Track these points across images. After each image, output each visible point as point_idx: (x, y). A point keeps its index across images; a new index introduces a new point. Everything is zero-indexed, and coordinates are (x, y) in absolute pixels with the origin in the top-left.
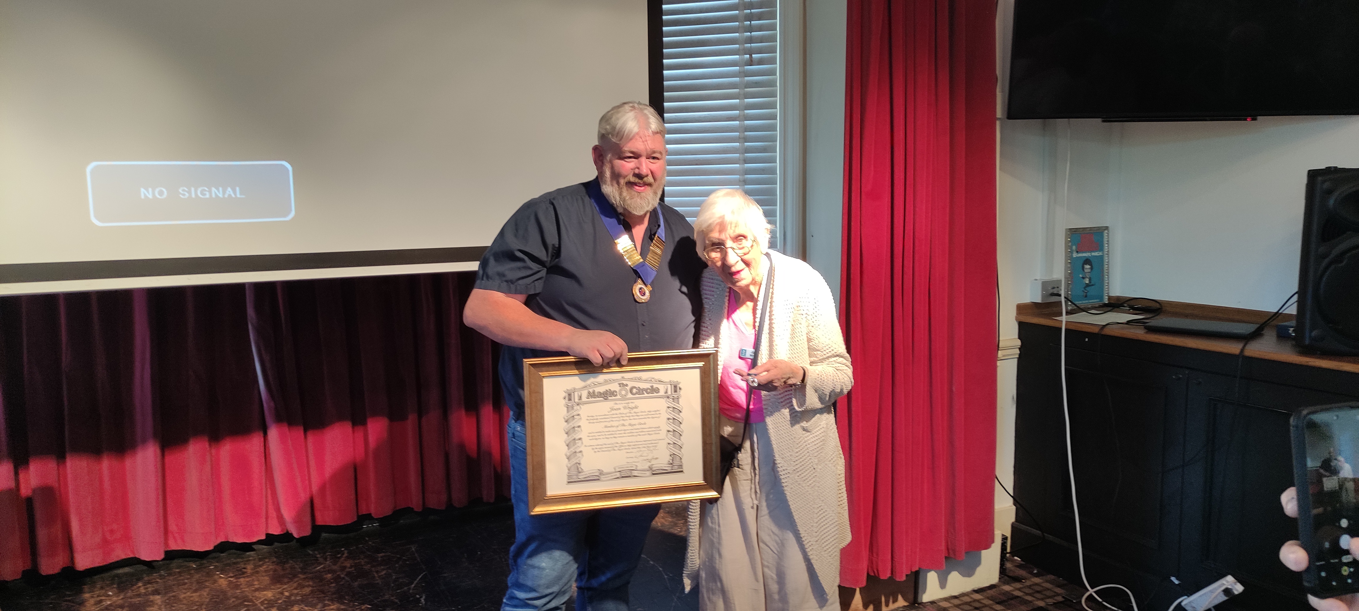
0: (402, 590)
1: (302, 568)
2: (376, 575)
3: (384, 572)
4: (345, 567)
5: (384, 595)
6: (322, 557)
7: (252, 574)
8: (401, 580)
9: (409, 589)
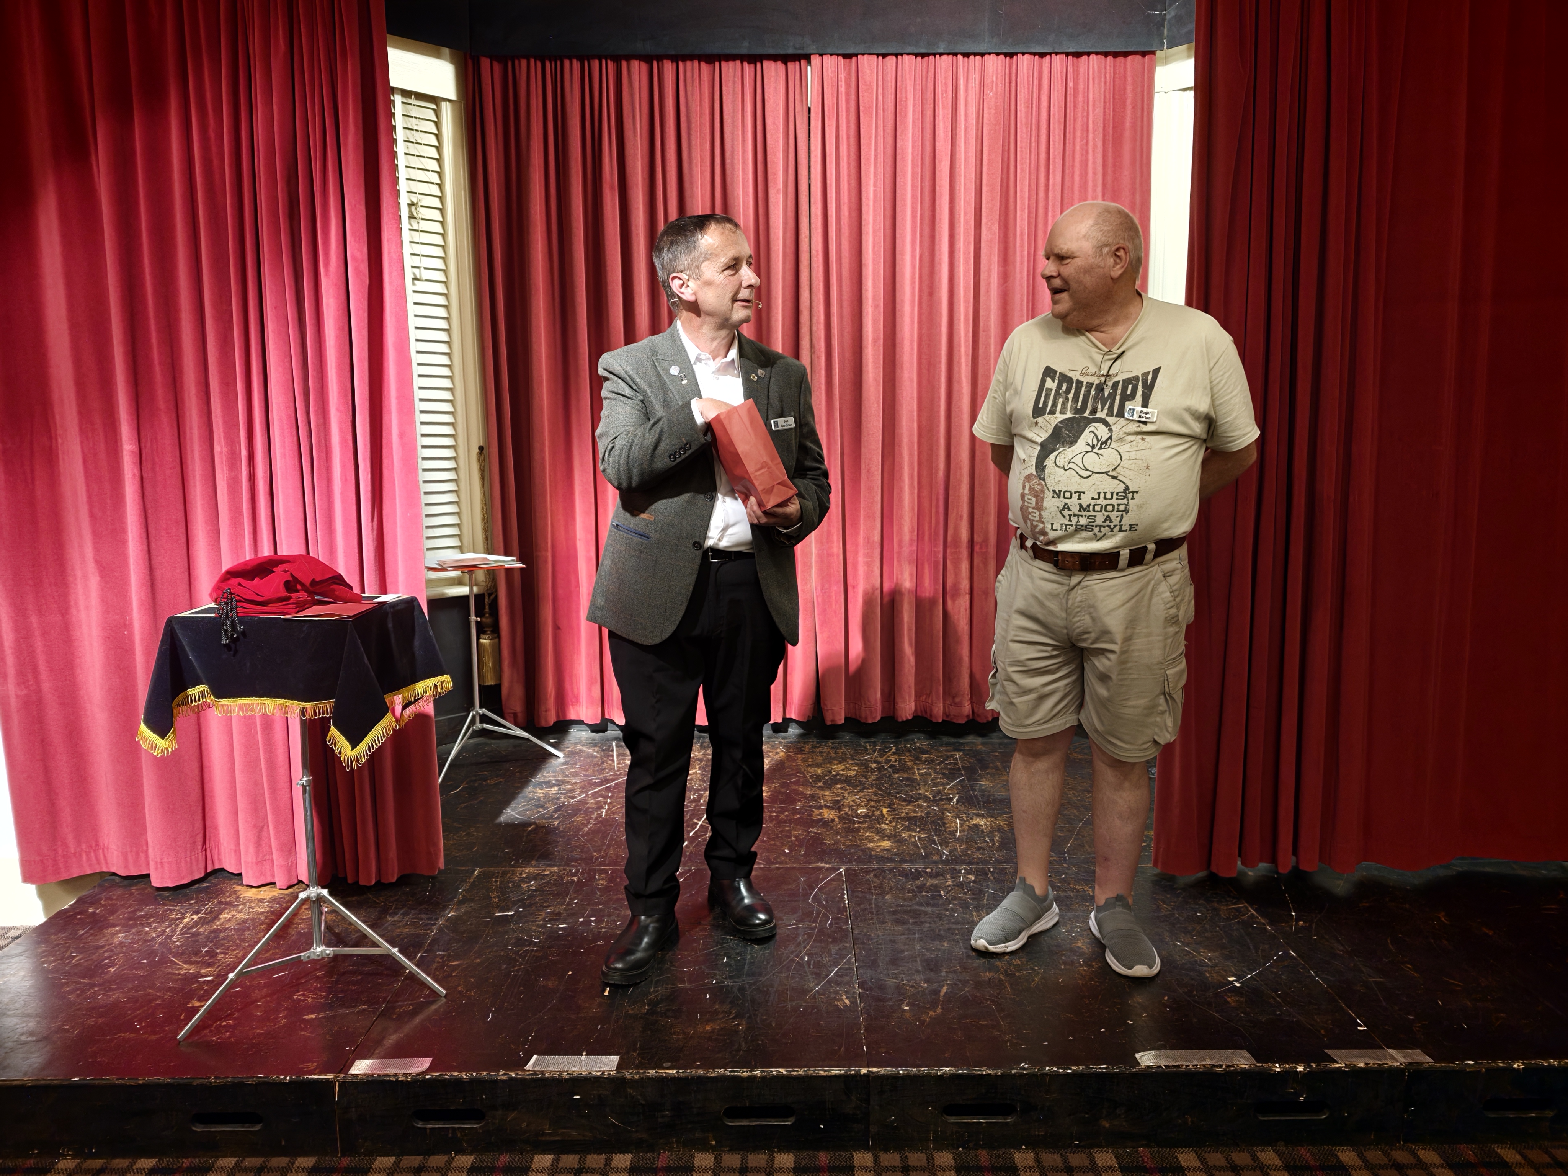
0: (938, 788)
1: (852, 754)
2: (917, 771)
3: (925, 770)
4: (890, 760)
5: (919, 788)
6: (873, 749)
8: (938, 780)
9: (945, 788)
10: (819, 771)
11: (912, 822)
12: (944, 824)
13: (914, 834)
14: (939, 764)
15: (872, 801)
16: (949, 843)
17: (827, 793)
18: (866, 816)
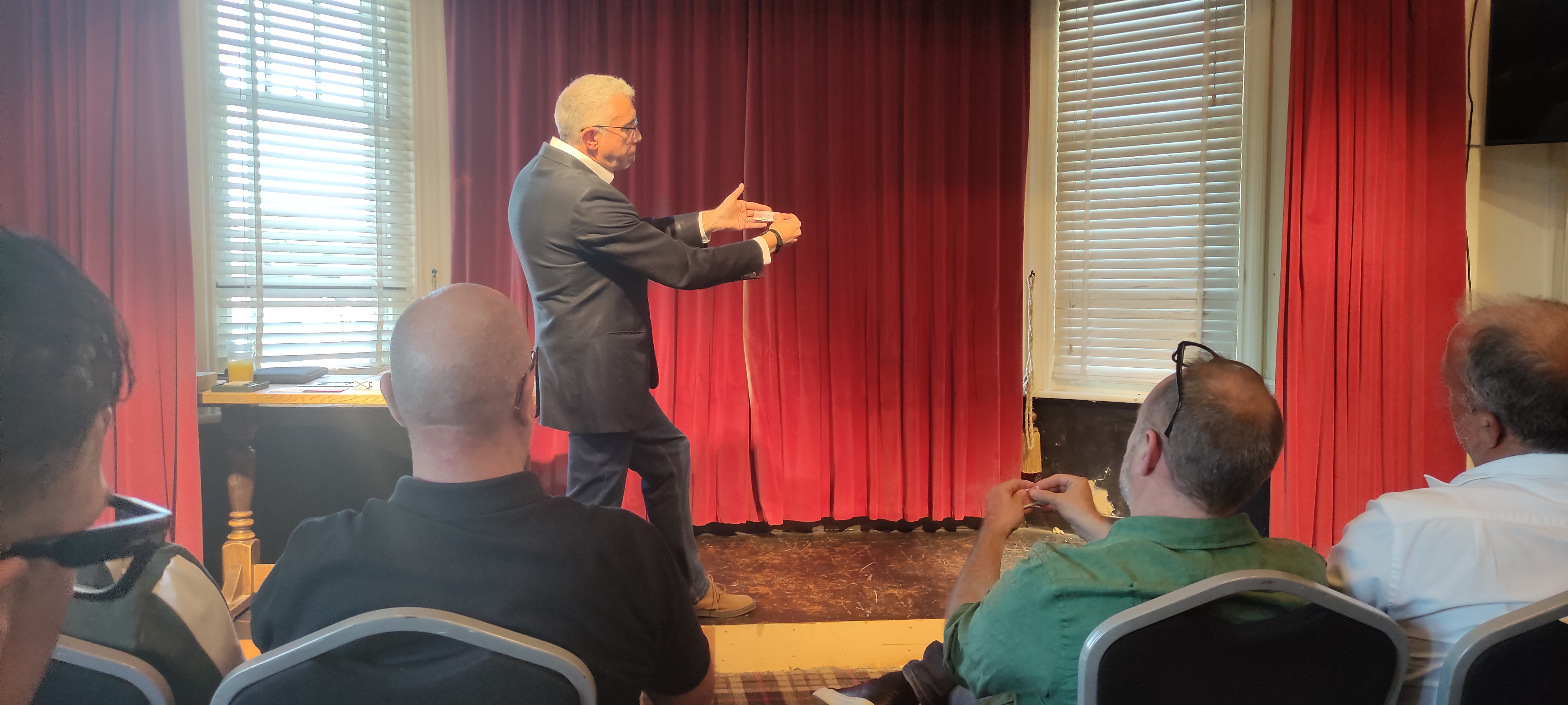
0: (854, 570)
1: (773, 549)
2: (833, 559)
3: (839, 559)
4: (808, 552)
5: (838, 571)
6: (790, 544)
7: (734, 548)
8: (853, 565)
9: (860, 571)
10: (747, 561)
11: (836, 593)
12: (864, 594)
13: (839, 601)
14: (851, 554)
15: (800, 580)
16: (871, 606)
17: (757, 575)
18: (795, 590)
